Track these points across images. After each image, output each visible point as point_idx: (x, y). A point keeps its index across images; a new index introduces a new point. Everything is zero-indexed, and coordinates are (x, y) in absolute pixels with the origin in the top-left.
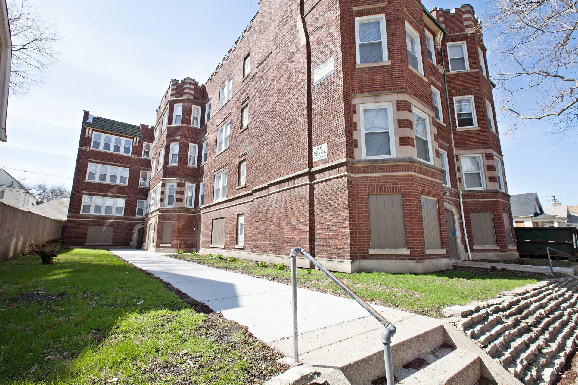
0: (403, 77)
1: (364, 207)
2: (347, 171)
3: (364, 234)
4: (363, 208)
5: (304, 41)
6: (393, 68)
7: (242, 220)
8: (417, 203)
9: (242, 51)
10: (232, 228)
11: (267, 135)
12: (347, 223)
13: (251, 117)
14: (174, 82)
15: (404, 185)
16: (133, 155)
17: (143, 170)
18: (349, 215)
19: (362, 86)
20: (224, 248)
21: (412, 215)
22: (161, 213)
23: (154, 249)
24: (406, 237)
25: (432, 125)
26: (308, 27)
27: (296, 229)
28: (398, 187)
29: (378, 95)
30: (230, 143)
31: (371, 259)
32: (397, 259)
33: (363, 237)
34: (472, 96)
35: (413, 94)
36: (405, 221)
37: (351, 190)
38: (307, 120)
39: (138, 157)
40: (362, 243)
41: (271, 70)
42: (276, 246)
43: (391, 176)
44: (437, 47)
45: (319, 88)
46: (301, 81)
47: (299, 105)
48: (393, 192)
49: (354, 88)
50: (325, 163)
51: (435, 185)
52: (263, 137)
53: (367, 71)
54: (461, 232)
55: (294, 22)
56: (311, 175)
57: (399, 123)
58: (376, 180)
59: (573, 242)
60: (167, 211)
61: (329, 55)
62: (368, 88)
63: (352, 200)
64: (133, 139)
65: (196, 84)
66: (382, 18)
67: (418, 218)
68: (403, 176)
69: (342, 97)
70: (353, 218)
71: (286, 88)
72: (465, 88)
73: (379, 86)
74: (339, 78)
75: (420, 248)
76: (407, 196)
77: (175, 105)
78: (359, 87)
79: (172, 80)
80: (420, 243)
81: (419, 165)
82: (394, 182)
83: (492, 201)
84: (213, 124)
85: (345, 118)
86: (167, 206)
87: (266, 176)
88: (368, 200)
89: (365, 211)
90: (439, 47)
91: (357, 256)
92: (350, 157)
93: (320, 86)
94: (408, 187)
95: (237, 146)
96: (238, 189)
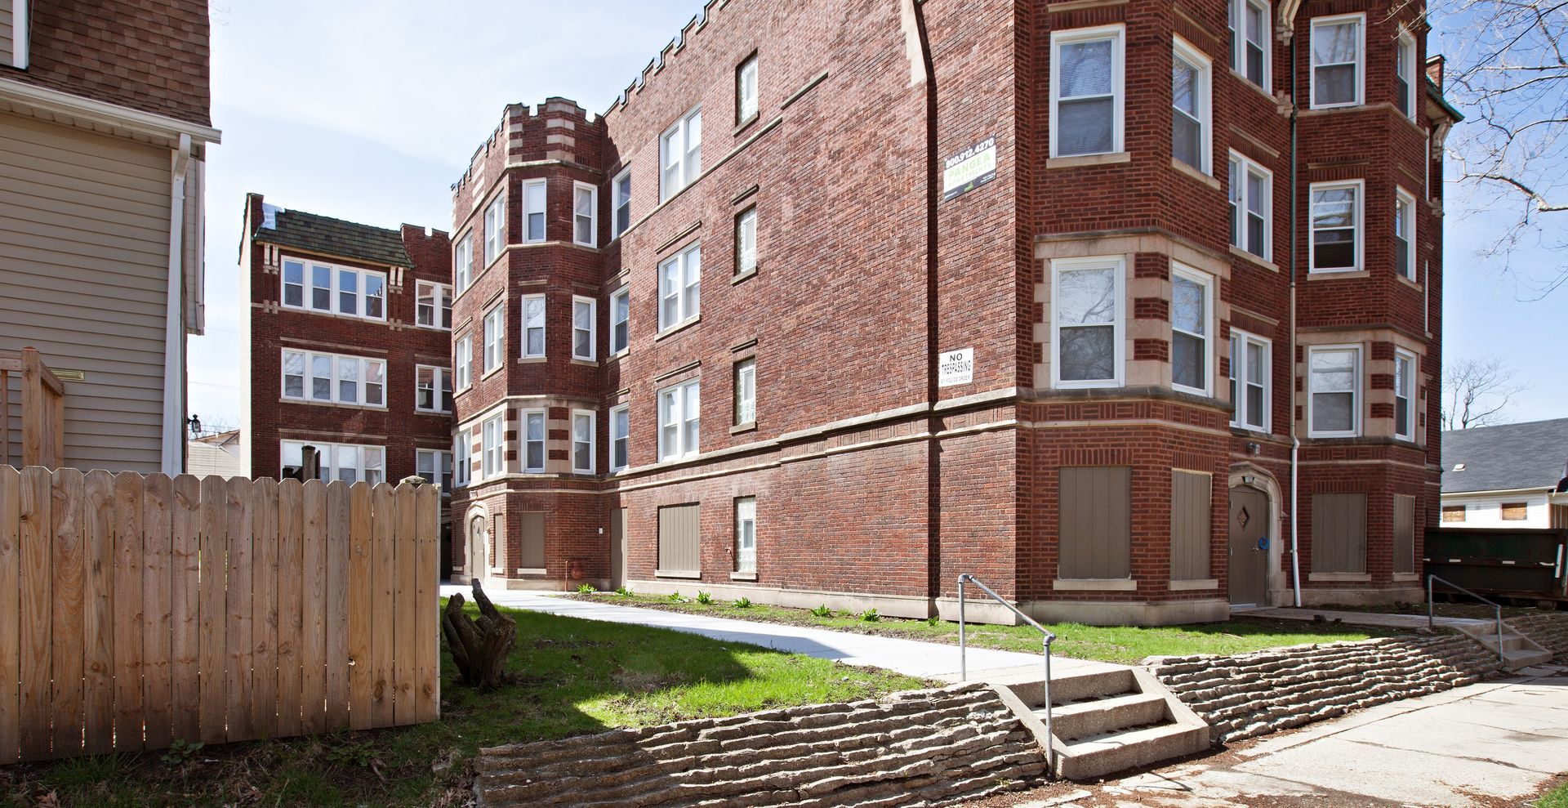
0: (1155, 195)
1: (1049, 493)
2: (1017, 417)
3: (1046, 550)
4: (1047, 496)
5: (919, 74)
6: (1135, 170)
7: (747, 511)
8: (1160, 485)
9: (730, 39)
10: (720, 530)
11: (819, 304)
12: (1012, 529)
13: (766, 243)
14: (517, 113)
15: (1137, 448)
16: (392, 320)
17: (422, 362)
18: (1017, 511)
19: (1059, 214)
20: (700, 579)
21: (1147, 512)
22: (512, 491)
23: (504, 581)
24: (1132, 555)
25: (1219, 301)
26: (930, 34)
27: (896, 536)
28: (1124, 451)
29: (1095, 238)
30: (702, 306)
31: (1057, 599)
32: (1109, 599)
33: (1043, 555)
34: (1361, 182)
35: (1178, 232)
36: (1132, 523)
37: (1024, 457)
38: (926, 286)
39: (405, 326)
40: (1040, 568)
41: (826, 127)
42: (846, 573)
43: (1110, 428)
44: (1279, 38)
45: (957, 209)
46: (911, 181)
47: (905, 245)
48: (1113, 462)
49: (1040, 218)
50: (968, 394)
51: (1210, 443)
52: (805, 310)
53: (1074, 177)
54: (1282, 543)
55: (894, 9)
56: (935, 419)
57: (1136, 306)
58: (1077, 435)
59: (1556, 565)
60: (530, 483)
61: (983, 129)
62: (1073, 221)
63: (1023, 479)
64: (388, 271)
65: (580, 115)
66: (1117, 33)
67: (1160, 517)
68: (1137, 427)
69: (1011, 243)
70: (1024, 517)
71: (870, 190)
72: (1344, 159)
73: (1098, 217)
74: (1007, 195)
75: (1158, 577)
76: (1141, 471)
77: (525, 182)
78: (1052, 217)
79: (510, 107)
80: (1159, 567)
81: (1175, 403)
82: (1116, 440)
83: (1371, 465)
84: (640, 243)
85: (1017, 294)
86: (525, 472)
87: (818, 408)
88: (1059, 479)
89: (1050, 501)
90: (1286, 36)
91: (1029, 593)
92: (1024, 385)
93: (959, 203)
94: (1144, 451)
95: (727, 319)
96: (734, 434)
